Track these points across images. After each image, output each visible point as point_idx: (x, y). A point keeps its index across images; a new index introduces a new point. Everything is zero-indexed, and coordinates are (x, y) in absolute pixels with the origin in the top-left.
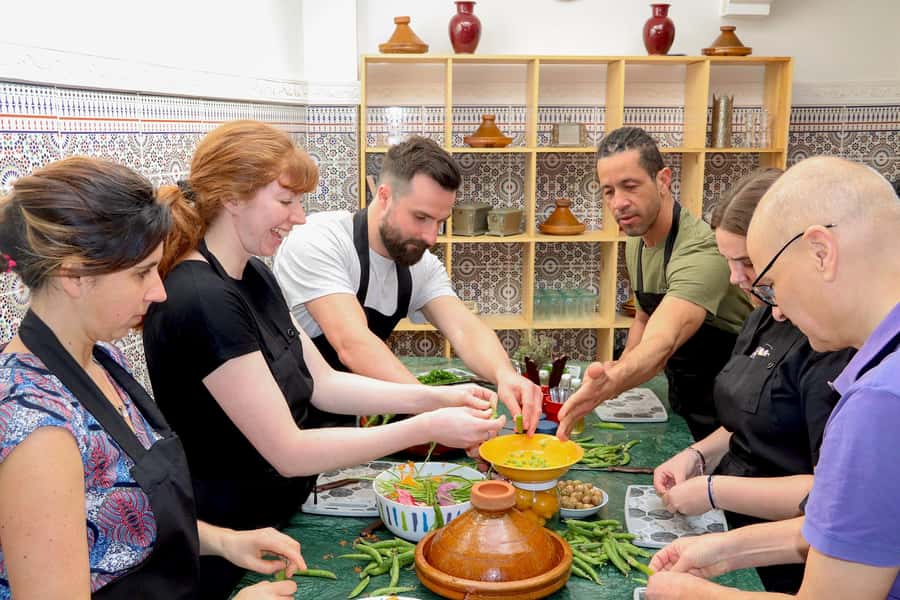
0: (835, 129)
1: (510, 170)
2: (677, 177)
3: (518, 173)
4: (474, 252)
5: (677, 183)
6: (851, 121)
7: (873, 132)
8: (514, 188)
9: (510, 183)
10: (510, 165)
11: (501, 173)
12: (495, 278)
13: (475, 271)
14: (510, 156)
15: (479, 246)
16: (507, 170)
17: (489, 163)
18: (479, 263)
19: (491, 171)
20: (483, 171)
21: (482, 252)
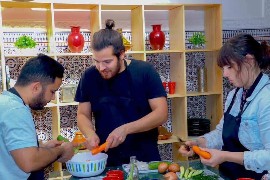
2: (168, 67)
4: (68, 112)
5: (168, 69)
10: (84, 64)
13: (69, 122)
14: (84, 59)
15: (71, 108)
16: (83, 66)
17: (74, 63)
18: (71, 117)
19: (75, 67)
20: (70, 67)
21: (73, 111)
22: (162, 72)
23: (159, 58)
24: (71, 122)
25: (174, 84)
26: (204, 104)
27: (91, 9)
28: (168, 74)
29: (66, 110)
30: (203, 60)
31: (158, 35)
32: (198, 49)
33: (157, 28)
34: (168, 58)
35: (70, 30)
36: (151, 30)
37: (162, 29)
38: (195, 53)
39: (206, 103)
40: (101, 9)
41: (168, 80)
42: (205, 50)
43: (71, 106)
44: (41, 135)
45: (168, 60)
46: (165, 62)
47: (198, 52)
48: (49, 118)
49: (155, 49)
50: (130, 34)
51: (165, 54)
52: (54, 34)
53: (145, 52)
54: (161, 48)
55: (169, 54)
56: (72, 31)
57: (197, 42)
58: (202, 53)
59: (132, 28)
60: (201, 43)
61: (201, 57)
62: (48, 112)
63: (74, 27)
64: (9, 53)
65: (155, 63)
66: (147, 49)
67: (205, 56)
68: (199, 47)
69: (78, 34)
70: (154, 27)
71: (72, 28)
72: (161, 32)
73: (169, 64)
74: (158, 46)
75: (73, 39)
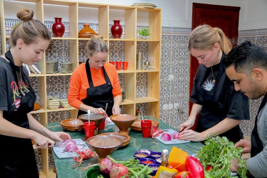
0: (170, 35)
1: (64, 48)
2: (123, 51)
3: (67, 49)
4: (51, 80)
5: (123, 53)
6: (174, 32)
7: (180, 36)
8: (65, 55)
9: (64, 53)
10: (64, 45)
11: (60, 49)
12: (59, 91)
13: (51, 88)
14: (63, 42)
15: (53, 78)
16: (63, 47)
17: (56, 45)
18: (53, 84)
19: (56, 48)
20: (53, 48)
21: (54, 80)
22: (119, 54)
23: (117, 44)
24: (53, 88)
25: (127, 63)
26: (146, 78)
27: (70, 5)
28: (123, 56)
29: (49, 79)
30: (147, 47)
31: (117, 28)
32: (145, 39)
33: (117, 22)
34: (123, 44)
35: (54, 20)
36: (113, 23)
37: (121, 24)
38: (142, 42)
39: (148, 78)
40: (79, 6)
41: (123, 60)
42: (149, 41)
43: (53, 76)
45: (123, 46)
46: (121, 47)
47: (144, 41)
48: (36, 85)
49: (115, 38)
50: (97, 25)
51: (121, 42)
53: (109, 39)
54: (119, 37)
55: (124, 42)
56: (56, 21)
57: (144, 34)
58: (147, 42)
59: (98, 22)
60: (147, 35)
61: (146, 45)
62: (36, 80)
63: (58, 18)
64: (7, 35)
65: (114, 47)
66: (110, 38)
67: (148, 45)
68: (145, 38)
69: (60, 23)
70: (115, 22)
71: (56, 19)
72: (120, 25)
73: (124, 49)
74: (117, 35)
75: (57, 27)
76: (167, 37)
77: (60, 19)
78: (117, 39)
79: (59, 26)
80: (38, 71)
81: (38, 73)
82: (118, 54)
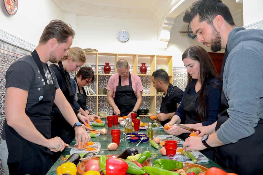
0: (182, 72)
12: (108, 106)
23: (145, 78)
27: (115, 56)
28: (149, 85)
31: (144, 68)
33: (144, 64)
35: (105, 64)
40: (119, 56)
41: (149, 88)
44: (91, 109)
50: (132, 67)
51: (147, 76)
52: (98, 66)
56: (106, 65)
59: (133, 64)
63: (107, 63)
66: (138, 74)
69: (108, 66)
70: (142, 64)
71: (106, 63)
72: (145, 66)
73: (150, 81)
74: (144, 72)
75: (106, 68)
76: (180, 73)
77: (108, 64)
78: (144, 75)
79: (108, 67)
80: (94, 93)
81: (94, 95)
82: (145, 84)
